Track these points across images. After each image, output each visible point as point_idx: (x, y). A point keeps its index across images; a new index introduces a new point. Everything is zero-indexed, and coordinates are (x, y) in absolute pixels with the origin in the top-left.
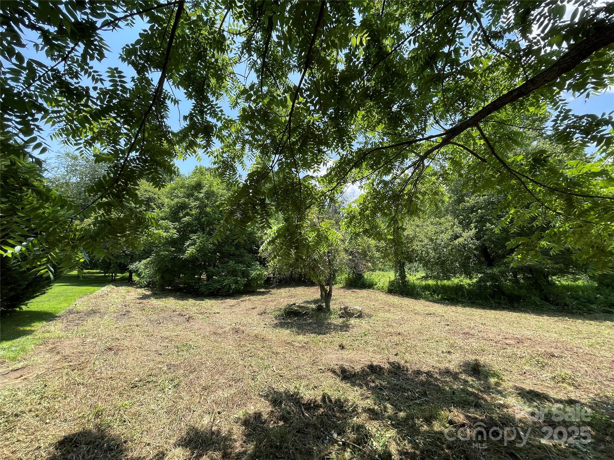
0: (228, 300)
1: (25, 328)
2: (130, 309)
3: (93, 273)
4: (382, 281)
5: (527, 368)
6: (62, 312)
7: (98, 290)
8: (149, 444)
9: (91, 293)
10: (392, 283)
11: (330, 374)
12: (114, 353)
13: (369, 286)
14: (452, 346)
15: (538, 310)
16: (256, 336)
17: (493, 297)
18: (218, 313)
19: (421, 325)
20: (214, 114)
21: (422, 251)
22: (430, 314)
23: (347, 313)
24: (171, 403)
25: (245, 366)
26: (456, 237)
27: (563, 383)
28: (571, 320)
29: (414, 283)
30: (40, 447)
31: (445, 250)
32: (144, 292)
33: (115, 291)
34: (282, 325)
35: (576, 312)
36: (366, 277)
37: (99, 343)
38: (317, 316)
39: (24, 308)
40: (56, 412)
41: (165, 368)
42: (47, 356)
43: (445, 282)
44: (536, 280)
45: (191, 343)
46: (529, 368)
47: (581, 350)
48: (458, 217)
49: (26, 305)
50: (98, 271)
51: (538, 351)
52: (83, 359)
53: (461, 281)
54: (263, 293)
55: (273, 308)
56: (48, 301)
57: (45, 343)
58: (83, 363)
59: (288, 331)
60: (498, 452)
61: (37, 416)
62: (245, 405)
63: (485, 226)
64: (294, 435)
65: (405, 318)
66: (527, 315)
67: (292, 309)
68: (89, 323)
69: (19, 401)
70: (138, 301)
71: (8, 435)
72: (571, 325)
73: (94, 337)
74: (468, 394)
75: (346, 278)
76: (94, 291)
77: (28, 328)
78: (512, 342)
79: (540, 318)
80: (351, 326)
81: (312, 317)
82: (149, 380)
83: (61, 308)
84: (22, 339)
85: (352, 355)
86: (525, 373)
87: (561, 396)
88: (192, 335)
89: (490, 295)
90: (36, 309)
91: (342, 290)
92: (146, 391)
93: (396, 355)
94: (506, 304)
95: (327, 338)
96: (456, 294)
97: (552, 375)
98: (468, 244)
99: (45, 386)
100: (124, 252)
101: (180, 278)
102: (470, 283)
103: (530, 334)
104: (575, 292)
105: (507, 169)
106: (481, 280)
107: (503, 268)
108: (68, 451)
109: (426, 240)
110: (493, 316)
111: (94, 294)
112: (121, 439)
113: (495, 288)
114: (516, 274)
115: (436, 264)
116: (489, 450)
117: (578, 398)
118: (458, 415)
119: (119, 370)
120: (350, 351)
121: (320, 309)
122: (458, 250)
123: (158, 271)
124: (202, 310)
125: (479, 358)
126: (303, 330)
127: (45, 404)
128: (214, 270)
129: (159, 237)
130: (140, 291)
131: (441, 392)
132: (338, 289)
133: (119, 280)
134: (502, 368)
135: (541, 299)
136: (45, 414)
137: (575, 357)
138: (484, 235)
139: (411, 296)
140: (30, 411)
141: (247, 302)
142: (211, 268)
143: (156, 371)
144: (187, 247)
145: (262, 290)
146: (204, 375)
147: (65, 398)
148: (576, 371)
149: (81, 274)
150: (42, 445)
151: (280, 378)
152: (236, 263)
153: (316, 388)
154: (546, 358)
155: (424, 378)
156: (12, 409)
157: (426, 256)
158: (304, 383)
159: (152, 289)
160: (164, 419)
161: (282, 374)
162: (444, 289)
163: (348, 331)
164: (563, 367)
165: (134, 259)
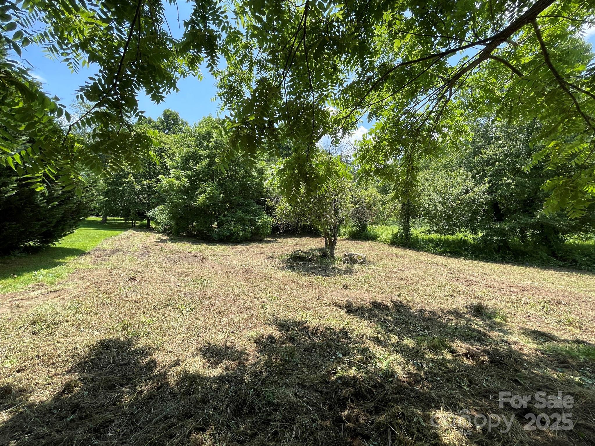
0: (238, 246)
1: (60, 260)
2: (150, 250)
3: (116, 220)
4: (385, 233)
5: (532, 312)
6: (90, 250)
7: (121, 233)
8: (170, 352)
9: (115, 236)
10: (395, 237)
11: (334, 307)
12: (138, 283)
13: (373, 238)
14: (454, 291)
15: (544, 264)
16: (264, 275)
17: (498, 251)
18: (229, 256)
19: (424, 272)
20: (218, 21)
21: (429, 205)
22: (433, 264)
23: (351, 260)
24: (188, 322)
25: (255, 298)
26: (467, 191)
27: (569, 326)
28: (579, 275)
29: (417, 236)
30: (77, 348)
31: (453, 204)
32: (161, 237)
33: (136, 235)
34: (288, 268)
35: (585, 269)
36: (369, 230)
37: (124, 274)
38: (322, 262)
39: (58, 245)
40: (89, 323)
41: (183, 295)
42: (80, 282)
43: (450, 237)
44: (546, 237)
45: (205, 278)
46: (534, 312)
47: (590, 300)
48: (471, 170)
49: (58, 241)
50: (120, 218)
51: (544, 298)
52: (111, 286)
53: (466, 236)
54: (270, 242)
55: (280, 254)
56: (79, 241)
57: (77, 272)
58: (110, 289)
59: (294, 273)
60: (501, 378)
61: (73, 325)
62: (255, 327)
63: (501, 180)
64: (301, 352)
65: (408, 266)
66: (532, 270)
67: (298, 254)
68: (115, 258)
69: (57, 313)
70: (157, 244)
71: (50, 337)
72: (578, 280)
73: (119, 269)
74: (470, 330)
75: (349, 231)
76: (117, 235)
77: (63, 261)
78: (516, 290)
79: (545, 272)
80: (354, 271)
81: (317, 262)
82: (169, 303)
83: (89, 246)
84: (58, 268)
85: (356, 293)
86: (529, 316)
87: (566, 336)
88: (206, 272)
89: (494, 249)
90: (68, 247)
91: (346, 241)
92: (167, 312)
93: (398, 296)
94: (510, 259)
95: (331, 279)
96: (460, 248)
97: (557, 319)
98: (478, 199)
99: (79, 304)
100: (141, 201)
101: (193, 226)
102: (476, 237)
103: (536, 285)
104: (586, 249)
105: (560, 83)
106: (487, 235)
107: (513, 224)
108: (101, 353)
109: (435, 194)
110: (496, 268)
111: (117, 237)
112: (146, 346)
113: (501, 242)
114: (523, 231)
115: (443, 218)
116: (493, 376)
117: (585, 340)
118: (461, 346)
119: (142, 295)
120: (354, 291)
121: (324, 256)
122: (468, 204)
123: (172, 218)
124: (214, 254)
125: (482, 302)
126: (308, 272)
127: (79, 316)
128: (224, 218)
129: (172, 185)
130: (158, 236)
131: (443, 327)
132: (342, 240)
133: (139, 226)
134: (505, 311)
135: (548, 255)
136: (80, 324)
137: (583, 305)
138: (497, 189)
139: (413, 248)
140: (67, 321)
141: (255, 248)
142: (221, 217)
143: (175, 297)
144: (198, 194)
145: (268, 239)
146: (218, 302)
147: (96, 314)
148: (584, 317)
149: (105, 220)
150: (79, 346)
151: (288, 308)
152: (244, 212)
153: (321, 317)
154: (553, 305)
155: (426, 315)
156: (52, 319)
157: (432, 210)
158: (310, 313)
159: (168, 235)
160: (183, 333)
161: (289, 305)
162: (447, 243)
163: (351, 275)
164: (570, 313)
165: (150, 207)
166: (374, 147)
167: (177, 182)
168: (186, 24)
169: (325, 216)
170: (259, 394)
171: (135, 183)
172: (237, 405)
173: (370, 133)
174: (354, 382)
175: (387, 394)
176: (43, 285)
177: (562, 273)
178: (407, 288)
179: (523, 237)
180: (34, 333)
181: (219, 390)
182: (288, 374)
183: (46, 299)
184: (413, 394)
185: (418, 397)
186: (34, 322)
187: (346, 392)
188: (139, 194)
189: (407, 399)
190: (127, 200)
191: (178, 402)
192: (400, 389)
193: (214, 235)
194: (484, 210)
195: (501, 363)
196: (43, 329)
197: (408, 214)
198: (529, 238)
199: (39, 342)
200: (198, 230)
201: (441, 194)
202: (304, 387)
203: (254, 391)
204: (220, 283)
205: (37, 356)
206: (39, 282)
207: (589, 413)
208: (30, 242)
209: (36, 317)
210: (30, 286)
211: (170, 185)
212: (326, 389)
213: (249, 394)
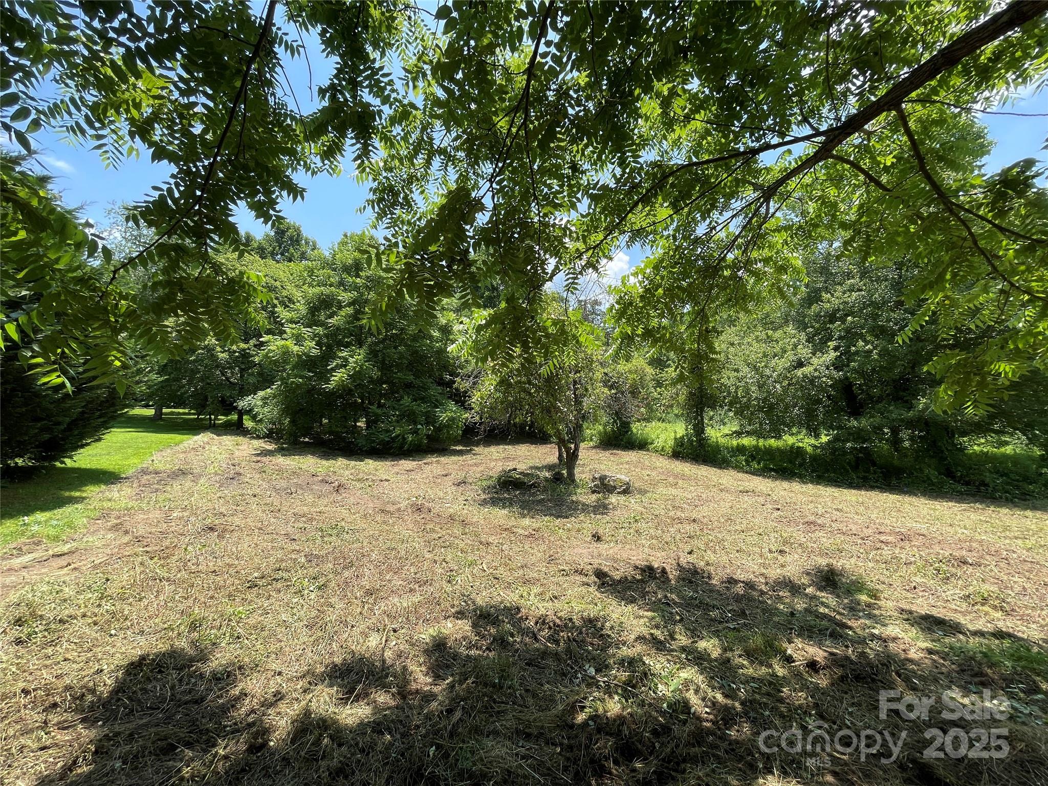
0: (402, 462)
1: (73, 493)
2: (242, 471)
3: (179, 414)
4: (663, 437)
5: (918, 579)
6: (130, 472)
7: (188, 440)
8: (280, 674)
9: (176, 445)
10: (679, 442)
11: (578, 578)
12: (218, 536)
13: (642, 445)
14: (785, 542)
15: (934, 491)
16: (452, 517)
17: (855, 468)
18: (387, 480)
19: (731, 507)
20: (378, 89)
21: (737, 388)
22: (747, 492)
23: (604, 486)
24: (314, 613)
25: (435, 562)
26: (800, 364)
27: (983, 605)
29: (717, 442)
30: (102, 671)
31: (778, 386)
32: (263, 445)
33: (216, 442)
34: (494, 502)
35: (1001, 497)
36: (635, 431)
37: (193, 519)
38: (554, 490)
39: (69, 463)
40: (126, 619)
41: (303, 560)
42: (108, 536)
43: (773, 442)
44: (934, 442)
45: (343, 523)
46: (922, 580)
47: (1015, 556)
48: (805, 329)
49: (71, 457)
50: (187, 411)
51: (938, 553)
52: (167, 543)
53: (801, 441)
54: (460, 453)
55: (478, 475)
56: (109, 454)
57: (105, 516)
58: (167, 548)
59: (505, 512)
61: (95, 624)
62: (437, 620)
63: (854, 346)
64: (521, 668)
65: (704, 496)
66: (914, 500)
67: (511, 477)
68: (176, 488)
69: (65, 600)
70: (255, 459)
71: (49, 651)
72: (991, 517)
73: (184, 509)
74: (817, 617)
75: (600, 433)
76: (181, 442)
77: (77, 494)
78: (891, 539)
80: (611, 507)
81: (545, 490)
82: (277, 577)
83: (129, 465)
84: (68, 510)
85: (615, 550)
86: (915, 588)
87: (980, 625)
88: (345, 512)
89: (849, 464)
90: (88, 466)
91: (595, 451)
92: (273, 594)
93: (690, 553)
94: (877, 481)
95: (570, 523)
96: (791, 462)
97: (963, 593)
98: (819, 378)
99: (108, 580)
100: (228, 379)
101: (321, 424)
102: (816, 443)
103: (922, 528)
104: (1001, 463)
105: (945, 204)
106: (836, 439)
107: (877, 420)
108: (148, 679)
109: (746, 370)
110: (854, 499)
111: (181, 446)
112: (234, 664)
113: (861, 452)
114: (895, 431)
115: (761, 409)
116: (860, 705)
117: (1011, 630)
118: (803, 649)
119: (227, 560)
120: (612, 544)
121: (557, 479)
122: (802, 386)
123: (285, 411)
124: (361, 476)
125: (835, 563)
126: (529, 510)
127: (107, 606)
128: (379, 411)
129: (286, 353)
130: (257, 443)
131: (770, 612)
132: (588, 449)
133: (221, 425)
134: (874, 579)
135: (940, 474)
136: (108, 622)
137: (1002, 565)
138: (850, 361)
139: (711, 462)
140: (84, 616)
141: (434, 465)
142: (374, 408)
143: (290, 564)
144: (333, 370)
145: (458, 448)
146: (367, 572)
147: (140, 600)
148: (1006, 587)
149: (159, 414)
150: (105, 667)
151: (495, 581)
152: (416, 400)
153: (556, 598)
154: (953, 565)
155: (740, 589)
156: (55, 612)
157: (743, 397)
158: (536, 590)
159: (277, 440)
160: (304, 637)
161: (497, 576)
162: (769, 453)
163: (606, 514)
164: (983, 580)
165: (244, 391)
166: (642, 297)
167: (296, 348)
168: (322, 92)
169: (558, 410)
170: (446, 756)
171: (218, 349)
172: (406, 779)
173: (635, 274)
174: (619, 725)
175: (677, 746)
176: (38, 543)
177: (964, 506)
178: (705, 539)
179: (896, 442)
180: (19, 642)
181: (372, 748)
182: (498, 712)
183: (43, 571)
184: (725, 745)
185: (733, 750)
186: (20, 619)
187: (605, 745)
188: (224, 368)
189: (714, 755)
190: (202, 379)
191: (294, 777)
192: (699, 736)
193: (361, 442)
194: (829, 397)
195: (873, 680)
196: (36, 633)
197: (701, 403)
198: (907, 444)
199: (28, 660)
200: (331, 433)
201: (756, 369)
202: (528, 736)
203: (437, 749)
204: (371, 533)
205: (23, 691)
206: (33, 536)
207: (1028, 772)
208: (17, 460)
209: (23, 609)
210: (14, 545)
211: (284, 353)
212: (569, 738)
213: (429, 755)
